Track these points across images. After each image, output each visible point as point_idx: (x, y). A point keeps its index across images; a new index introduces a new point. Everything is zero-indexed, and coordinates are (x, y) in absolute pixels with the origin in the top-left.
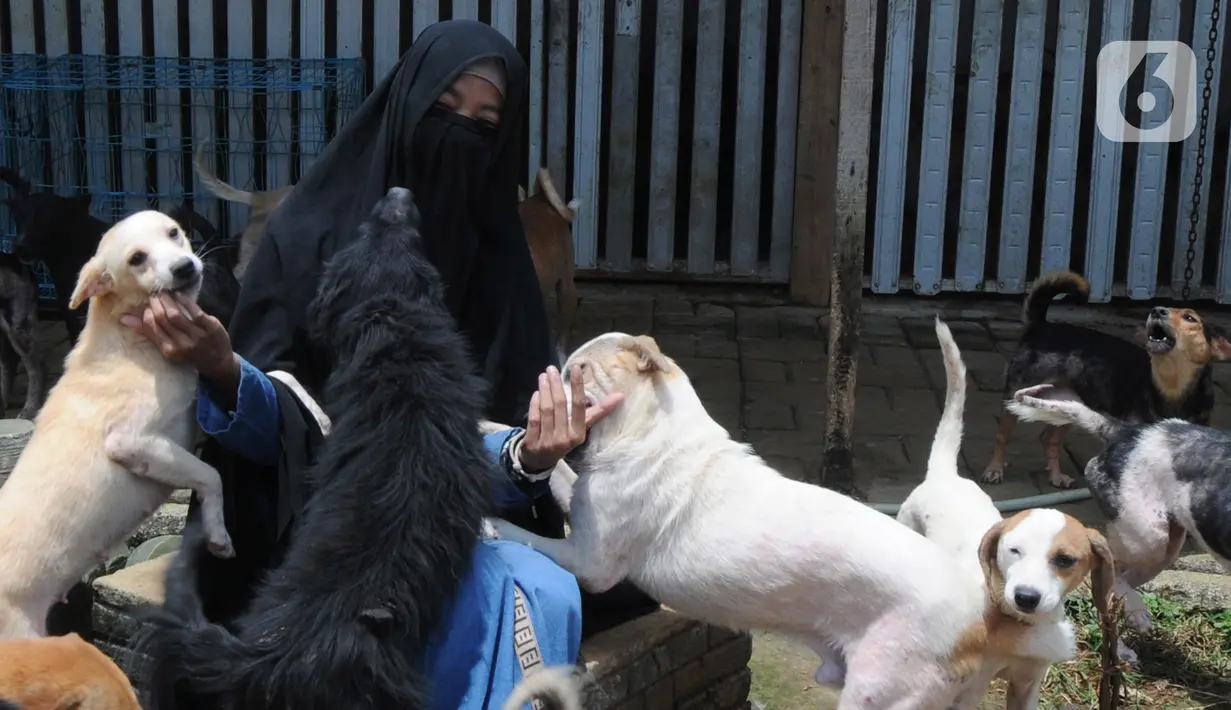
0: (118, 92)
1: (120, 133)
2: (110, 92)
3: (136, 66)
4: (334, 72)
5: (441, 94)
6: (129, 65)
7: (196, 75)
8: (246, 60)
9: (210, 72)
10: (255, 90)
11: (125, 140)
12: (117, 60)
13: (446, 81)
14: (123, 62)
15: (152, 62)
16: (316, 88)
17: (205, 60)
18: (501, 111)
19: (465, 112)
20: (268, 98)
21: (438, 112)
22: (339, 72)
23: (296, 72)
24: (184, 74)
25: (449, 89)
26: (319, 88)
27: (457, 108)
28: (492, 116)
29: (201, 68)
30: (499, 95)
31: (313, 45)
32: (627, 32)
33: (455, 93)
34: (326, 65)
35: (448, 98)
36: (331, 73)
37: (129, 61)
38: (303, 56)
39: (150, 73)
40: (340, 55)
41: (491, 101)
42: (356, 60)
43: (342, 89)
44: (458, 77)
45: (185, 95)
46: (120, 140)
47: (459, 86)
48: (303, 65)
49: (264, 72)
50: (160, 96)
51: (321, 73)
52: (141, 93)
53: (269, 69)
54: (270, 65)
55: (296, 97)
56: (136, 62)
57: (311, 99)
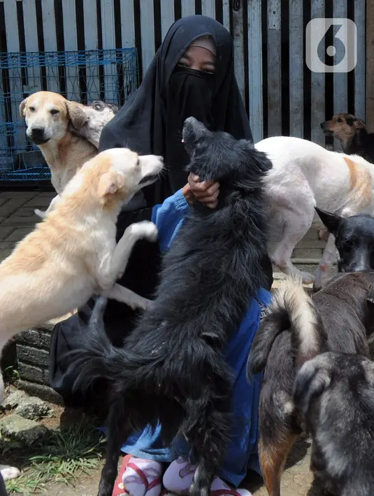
0: (7, 70)
1: (9, 91)
2: (3, 70)
3: (16, 57)
4: (121, 55)
5: (181, 58)
6: (13, 57)
7: (48, 60)
8: (74, 52)
9: (56, 58)
10: (79, 66)
11: (12, 95)
12: (6, 55)
13: (182, 51)
14: (9, 55)
15: (24, 55)
16: (112, 63)
17: (53, 52)
18: (215, 64)
19: (195, 67)
20: (87, 70)
21: (180, 69)
22: (123, 55)
23: (101, 56)
24: (42, 60)
25: (184, 55)
26: (114, 63)
27: (190, 66)
28: (211, 67)
29: (50, 56)
30: (212, 55)
31: (109, 42)
32: (274, 28)
33: (188, 58)
34: (117, 52)
35: (184, 60)
36: (119, 56)
37: (13, 55)
38: (104, 47)
39: (24, 60)
40: (123, 47)
41: (209, 59)
42: (132, 48)
43: (126, 63)
44: (188, 49)
45: (43, 70)
46: (9, 95)
47: (190, 54)
48: (104, 52)
49: (84, 57)
50: (30, 71)
51: (114, 56)
52: (20, 70)
53: (87, 55)
54: (87, 53)
55: (101, 68)
56: (16, 55)
57: (110, 69)
